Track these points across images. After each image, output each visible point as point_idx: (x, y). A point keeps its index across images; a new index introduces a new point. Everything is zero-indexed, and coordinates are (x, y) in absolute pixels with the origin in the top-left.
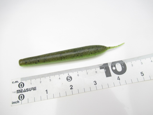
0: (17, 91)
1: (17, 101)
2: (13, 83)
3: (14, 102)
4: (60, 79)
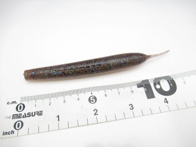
0: (13, 115)
1: (11, 132)
2: (8, 103)
3: (7, 133)
4: (78, 99)
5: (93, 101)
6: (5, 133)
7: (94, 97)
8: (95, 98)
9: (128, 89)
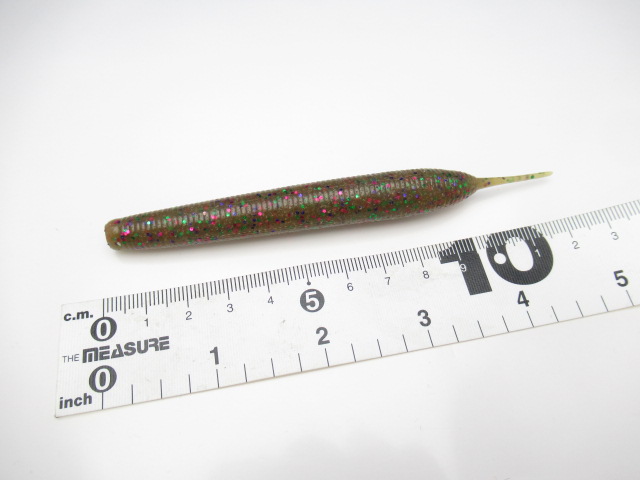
0: (85, 352)
1: (82, 397)
2: (68, 317)
3: (71, 400)
4: (271, 301)
5: (313, 304)
6: (66, 401)
7: (315, 293)
8: (320, 296)
9: (414, 267)
